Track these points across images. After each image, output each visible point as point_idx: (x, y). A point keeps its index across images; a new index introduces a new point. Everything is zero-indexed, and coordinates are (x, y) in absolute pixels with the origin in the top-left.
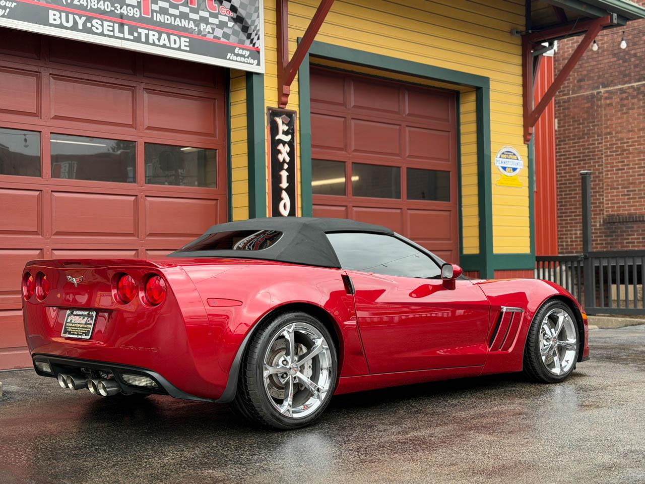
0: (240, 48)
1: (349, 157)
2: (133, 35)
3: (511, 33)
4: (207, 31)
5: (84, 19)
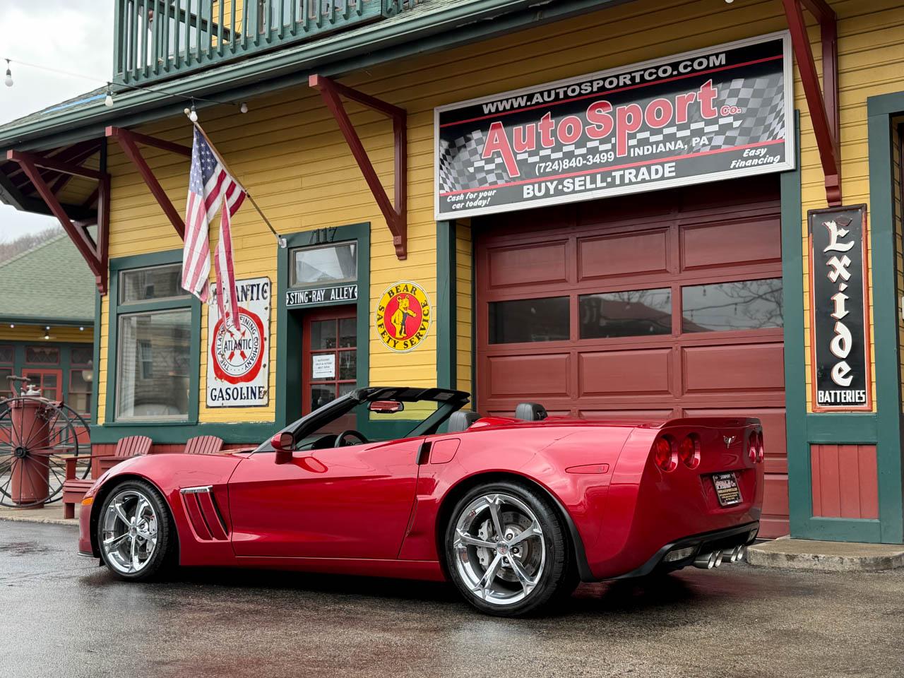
0: (752, 149)
2: (605, 181)
4: (701, 144)
5: (555, 183)
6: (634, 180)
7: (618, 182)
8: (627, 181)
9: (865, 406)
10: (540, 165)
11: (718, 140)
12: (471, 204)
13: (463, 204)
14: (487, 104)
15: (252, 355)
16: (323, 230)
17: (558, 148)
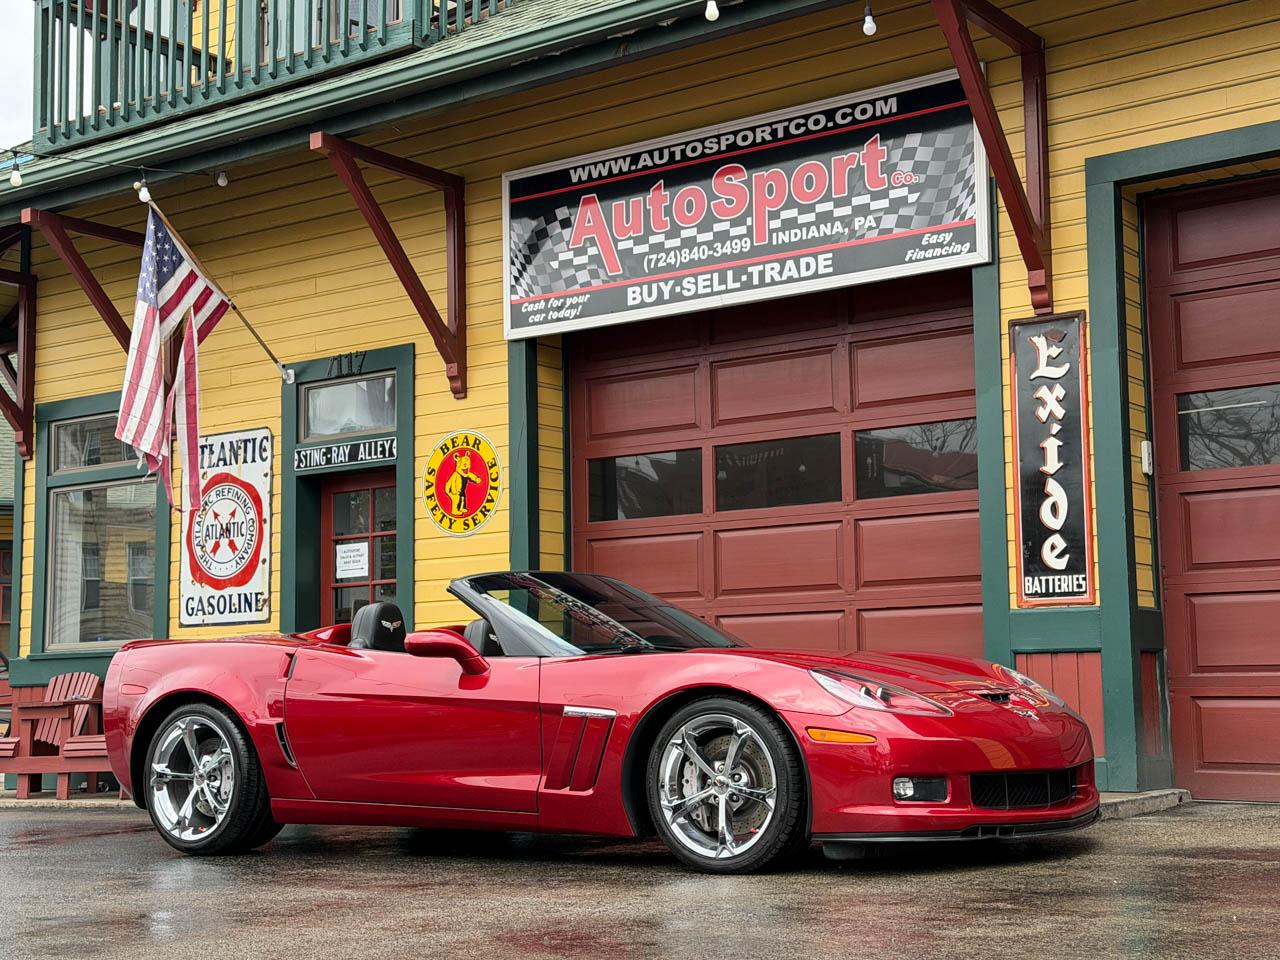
0: (933, 233)
2: (740, 280)
4: (866, 226)
5: (671, 283)
6: (777, 278)
7: (756, 281)
8: (768, 280)
9: (1086, 596)
10: (651, 257)
11: (889, 221)
12: (554, 315)
13: (544, 315)
14: (575, 169)
15: (246, 545)
16: (346, 356)
17: (673, 233)
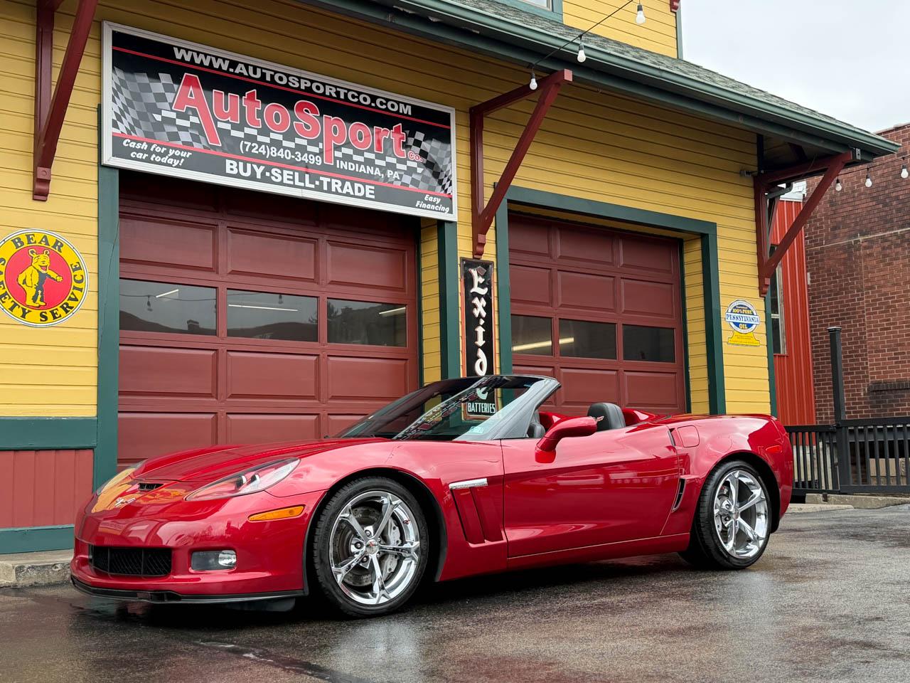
0: (430, 195)
1: (556, 312)
2: (314, 183)
3: (741, 173)
4: (394, 177)
5: (262, 168)
6: (340, 191)
7: (325, 188)
8: (334, 190)
10: (245, 143)
12: (158, 159)
13: (146, 155)
14: (179, 49)
17: (265, 131)
